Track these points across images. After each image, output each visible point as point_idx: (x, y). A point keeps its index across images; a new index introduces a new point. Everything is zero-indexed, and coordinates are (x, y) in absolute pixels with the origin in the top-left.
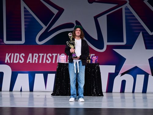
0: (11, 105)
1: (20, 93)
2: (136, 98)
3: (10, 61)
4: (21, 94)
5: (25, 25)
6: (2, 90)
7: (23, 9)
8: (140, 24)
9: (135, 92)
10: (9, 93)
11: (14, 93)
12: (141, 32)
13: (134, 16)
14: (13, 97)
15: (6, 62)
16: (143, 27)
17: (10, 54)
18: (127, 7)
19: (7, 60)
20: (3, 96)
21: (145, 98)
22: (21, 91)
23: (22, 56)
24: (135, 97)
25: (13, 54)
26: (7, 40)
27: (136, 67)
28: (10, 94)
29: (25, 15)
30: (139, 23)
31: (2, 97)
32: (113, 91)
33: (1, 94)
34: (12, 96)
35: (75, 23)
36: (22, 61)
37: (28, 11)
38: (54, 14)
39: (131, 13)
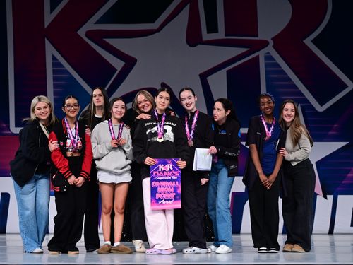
5: (55, 93)
6: (7, 232)
7: (51, 59)
8: (297, 88)
13: (283, 72)
16: (303, 95)
18: (268, 53)
20: (8, 243)
26: (17, 125)
29: (54, 72)
30: (295, 86)
31: (6, 245)
32: (242, 231)
33: (5, 239)
37: (60, 65)
38: (116, 70)
39: (278, 65)
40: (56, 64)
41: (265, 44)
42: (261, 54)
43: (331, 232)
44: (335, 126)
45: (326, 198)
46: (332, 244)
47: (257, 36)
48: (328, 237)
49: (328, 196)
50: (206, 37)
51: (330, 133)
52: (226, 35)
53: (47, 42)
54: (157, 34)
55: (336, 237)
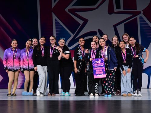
40: (57, 22)
41: (140, 13)
42: (138, 17)
47: (136, 10)
50: (116, 10)
52: (124, 10)
53: (53, 14)
54: (96, 9)
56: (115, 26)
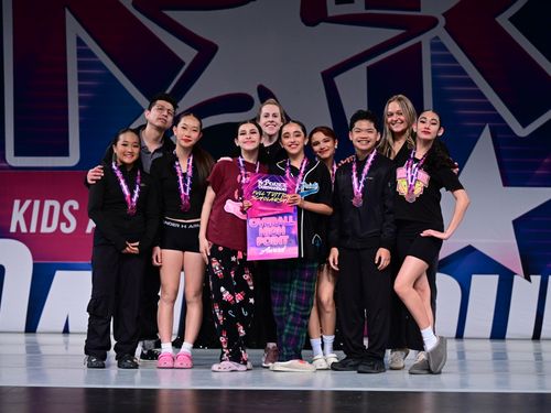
0: (30, 378)
1: (61, 338)
2: (468, 356)
3: (28, 227)
4: (66, 343)
5: (81, 100)
7: (75, 43)
8: (485, 97)
9: (465, 335)
10: (23, 338)
11: (40, 338)
12: (487, 127)
13: (461, 71)
14: (39, 352)
15: (13, 229)
16: (494, 109)
17: (28, 203)
18: (437, 38)
19: (18, 223)
21: (500, 357)
22: (66, 331)
23: (71, 208)
24: (467, 354)
25: (37, 203)
26: (17, 153)
27: (470, 249)
28: (27, 343)
29: (80, 65)
30: (480, 94)
34: (33, 349)
35: (255, 95)
36: (68, 225)
37: (91, 54)
38: (183, 63)
39: (451, 59)
40: (83, 52)
41: (431, 23)
42: (425, 39)
43: (537, 336)
44: (546, 161)
45: (529, 280)
46: (538, 356)
47: (419, 10)
48: (531, 345)
49: (532, 277)
50: (333, 9)
51: (537, 172)
52: (367, 8)
53: (69, 17)
55: (544, 345)
56: (329, 77)
